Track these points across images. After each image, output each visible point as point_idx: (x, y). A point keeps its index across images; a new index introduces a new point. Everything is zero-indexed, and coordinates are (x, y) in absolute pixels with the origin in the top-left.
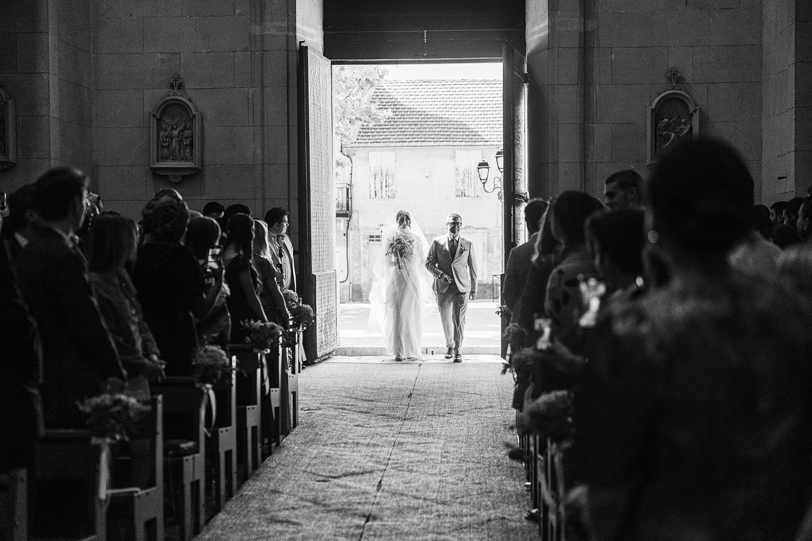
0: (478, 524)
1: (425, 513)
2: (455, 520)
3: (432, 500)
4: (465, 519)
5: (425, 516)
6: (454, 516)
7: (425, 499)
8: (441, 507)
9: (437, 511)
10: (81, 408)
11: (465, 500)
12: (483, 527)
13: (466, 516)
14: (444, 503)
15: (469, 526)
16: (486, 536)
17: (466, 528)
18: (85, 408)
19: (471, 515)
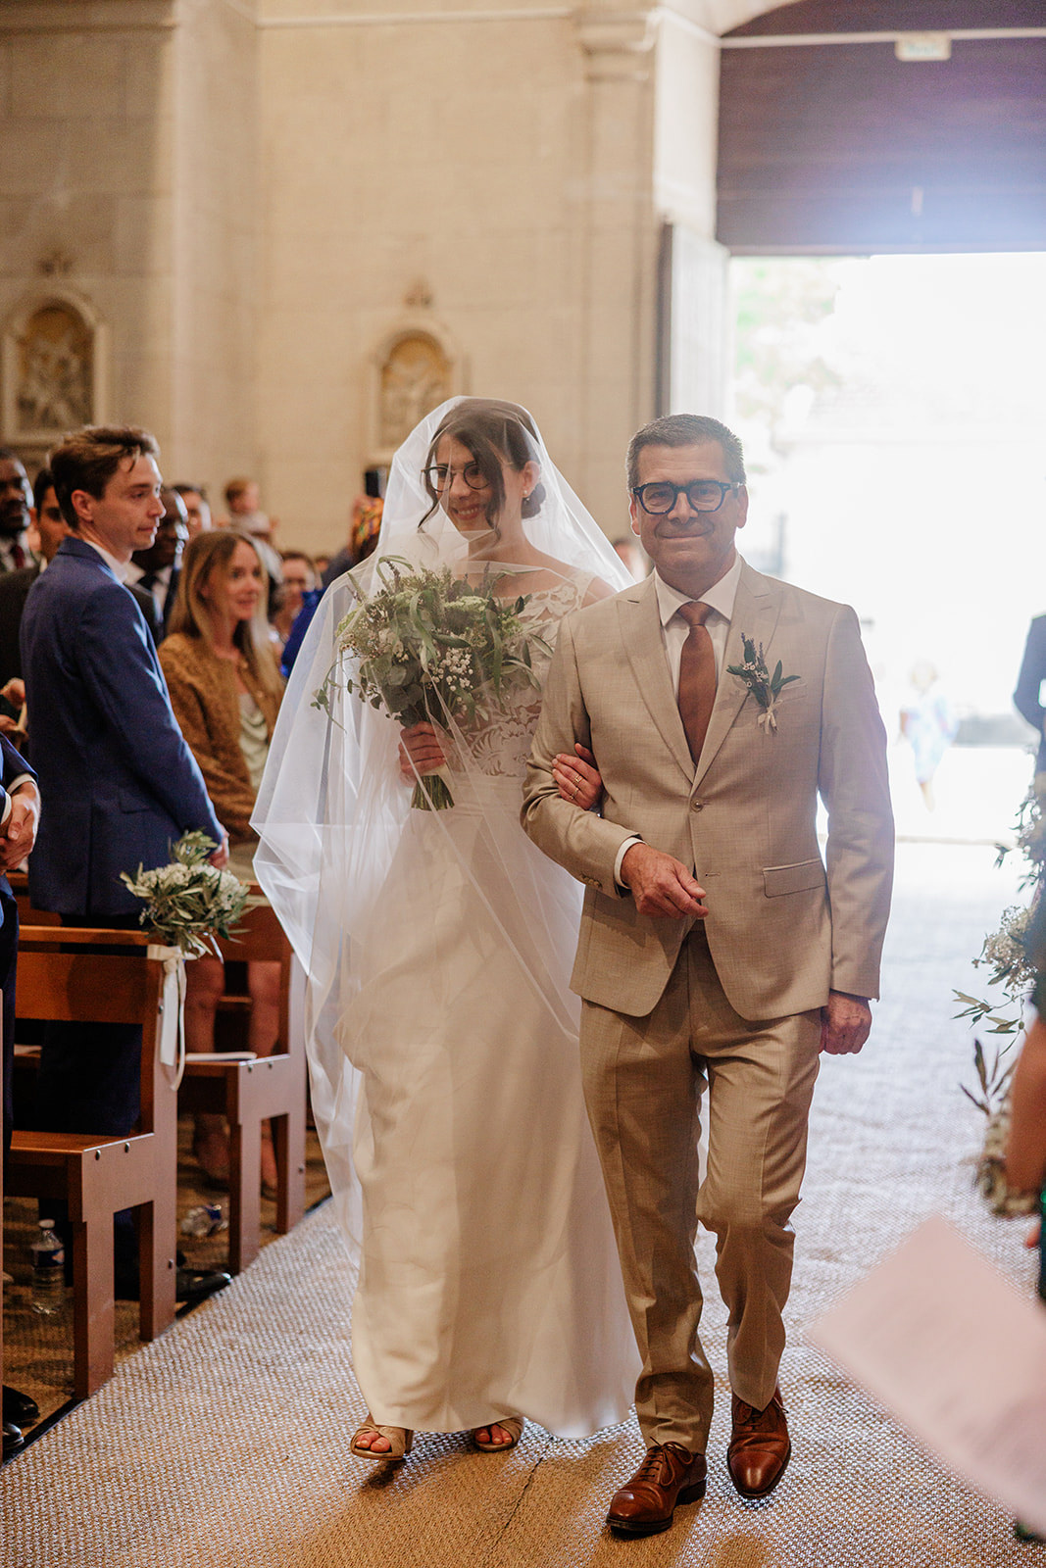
0: (940, 1168)
1: (837, 1141)
2: (894, 1158)
3: (854, 1119)
4: (914, 1158)
5: (835, 1147)
6: (894, 1150)
7: (841, 1116)
8: (869, 1133)
9: (862, 1139)
10: (130, 887)
11: (921, 1121)
12: (948, 1174)
13: (918, 1151)
14: (877, 1125)
15: (920, 1172)
16: (950, 1192)
17: (913, 1173)
18: (140, 885)
19: (929, 1151)
